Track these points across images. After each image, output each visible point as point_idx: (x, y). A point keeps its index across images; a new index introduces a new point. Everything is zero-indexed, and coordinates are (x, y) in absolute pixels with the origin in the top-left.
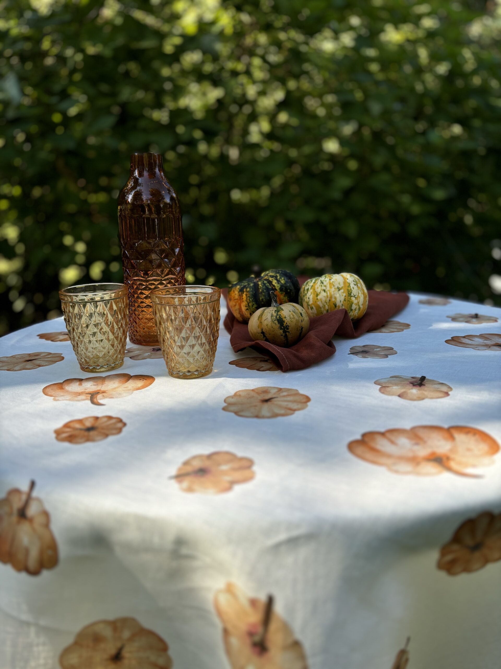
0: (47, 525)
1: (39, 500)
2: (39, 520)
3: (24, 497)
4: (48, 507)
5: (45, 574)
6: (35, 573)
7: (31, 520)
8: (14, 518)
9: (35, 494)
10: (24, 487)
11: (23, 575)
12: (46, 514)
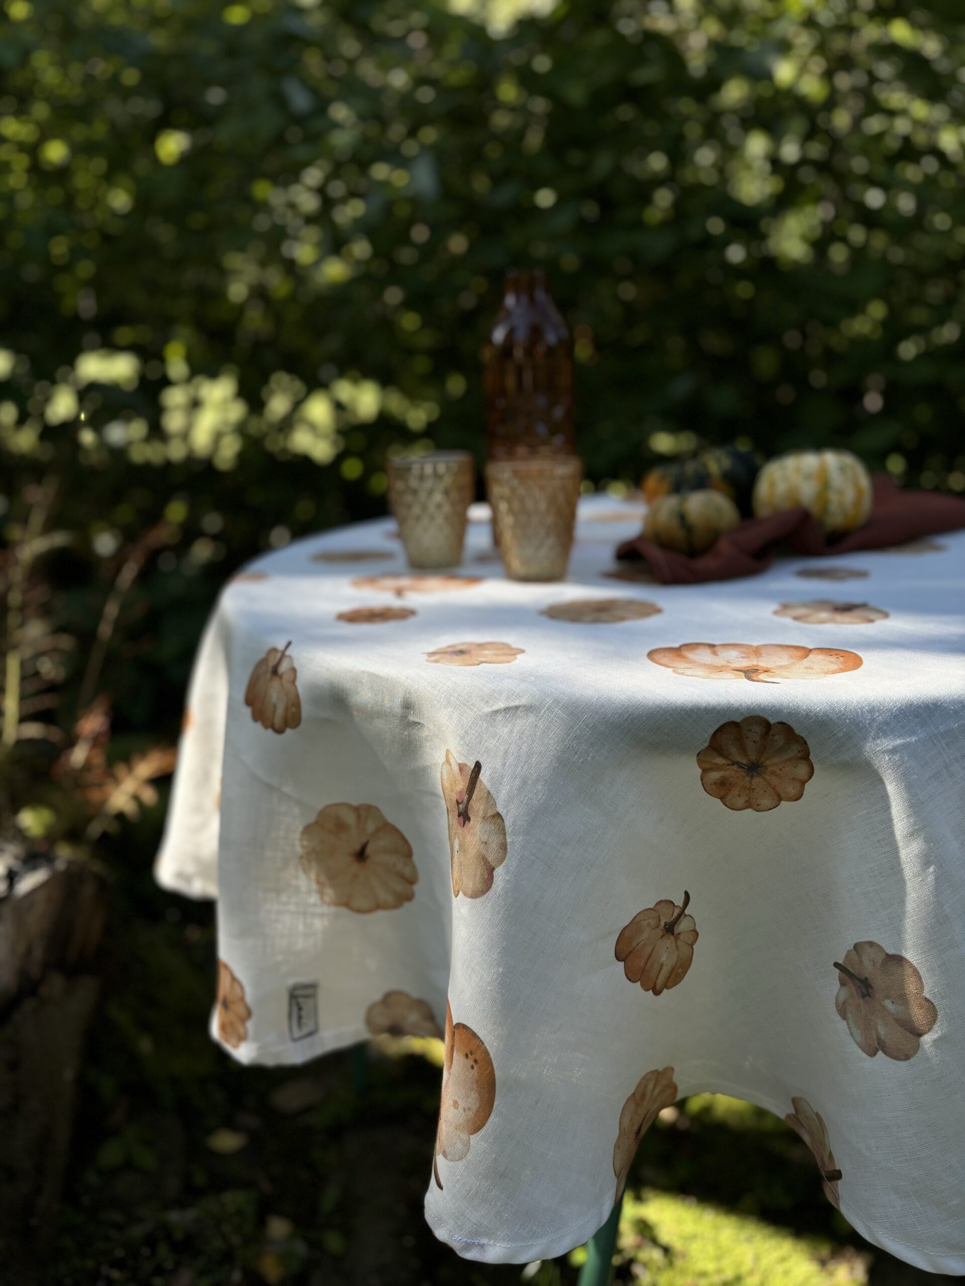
0: (293, 682)
1: (290, 657)
2: (287, 677)
3: (279, 655)
4: (296, 665)
5: (289, 732)
6: (279, 731)
7: (281, 677)
8: (269, 675)
9: (288, 653)
10: (281, 646)
11: (270, 732)
12: (294, 670)
